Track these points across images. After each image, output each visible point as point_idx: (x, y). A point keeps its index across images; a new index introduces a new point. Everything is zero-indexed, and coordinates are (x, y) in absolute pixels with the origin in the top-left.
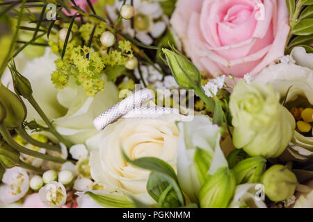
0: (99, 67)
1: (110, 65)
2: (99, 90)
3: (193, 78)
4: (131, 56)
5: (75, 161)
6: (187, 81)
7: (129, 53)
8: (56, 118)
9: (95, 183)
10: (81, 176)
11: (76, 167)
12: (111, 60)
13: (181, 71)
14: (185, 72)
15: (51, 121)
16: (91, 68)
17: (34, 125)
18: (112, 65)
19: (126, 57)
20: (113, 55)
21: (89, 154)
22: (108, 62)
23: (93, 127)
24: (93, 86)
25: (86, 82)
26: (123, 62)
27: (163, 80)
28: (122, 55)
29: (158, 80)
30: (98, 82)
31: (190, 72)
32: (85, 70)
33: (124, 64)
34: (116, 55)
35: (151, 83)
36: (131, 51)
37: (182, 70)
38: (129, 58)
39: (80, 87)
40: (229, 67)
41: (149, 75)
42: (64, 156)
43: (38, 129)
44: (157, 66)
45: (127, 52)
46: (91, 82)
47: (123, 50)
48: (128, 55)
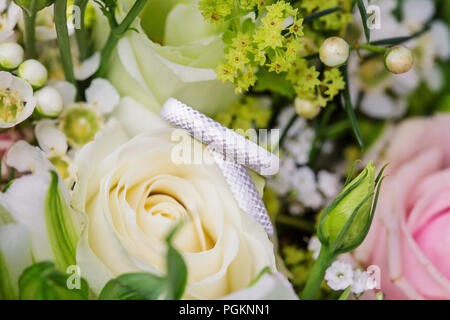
0: (279, 66)
5: (81, 97)
7: (326, 96)
9: (65, 158)
10: (62, 124)
11: (72, 106)
12: (298, 72)
13: (349, 213)
14: (351, 221)
20: (308, 72)
23: (162, 103)
24: (239, 70)
25: (239, 54)
26: (304, 93)
27: (299, 166)
28: (316, 88)
29: (294, 157)
30: (250, 76)
31: (355, 230)
32: (263, 46)
33: (300, 95)
34: (310, 76)
36: (331, 97)
37: (353, 216)
38: (315, 99)
40: (393, 281)
43: (107, 9)
45: (327, 93)
46: (243, 63)
47: (325, 83)
48: (320, 97)
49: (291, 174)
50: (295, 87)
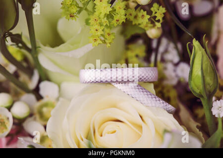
0: (118, 21)
1: (132, 22)
2: (104, 42)
3: (208, 87)
4: (159, 25)
6: (201, 87)
7: (158, 21)
8: (45, 45)
10: (37, 116)
11: (37, 105)
12: (136, 17)
14: (203, 77)
15: (37, 45)
16: (110, 16)
17: (17, 39)
18: (134, 23)
19: (152, 23)
20: (140, 14)
21: (58, 99)
22: (132, 18)
23: (77, 75)
24: (102, 35)
25: (97, 27)
26: (146, 26)
27: (176, 65)
28: (149, 19)
29: (172, 62)
30: (109, 34)
31: (209, 80)
32: (102, 16)
33: (146, 29)
34: (143, 16)
35: (163, 60)
36: (161, 20)
38: (154, 26)
39: (87, 26)
41: (166, 51)
42: (32, 85)
43: (20, 45)
44: (180, 46)
45: (157, 19)
46: (101, 30)
47: (153, 14)
48: (157, 23)
49: (175, 71)
50: (140, 26)
